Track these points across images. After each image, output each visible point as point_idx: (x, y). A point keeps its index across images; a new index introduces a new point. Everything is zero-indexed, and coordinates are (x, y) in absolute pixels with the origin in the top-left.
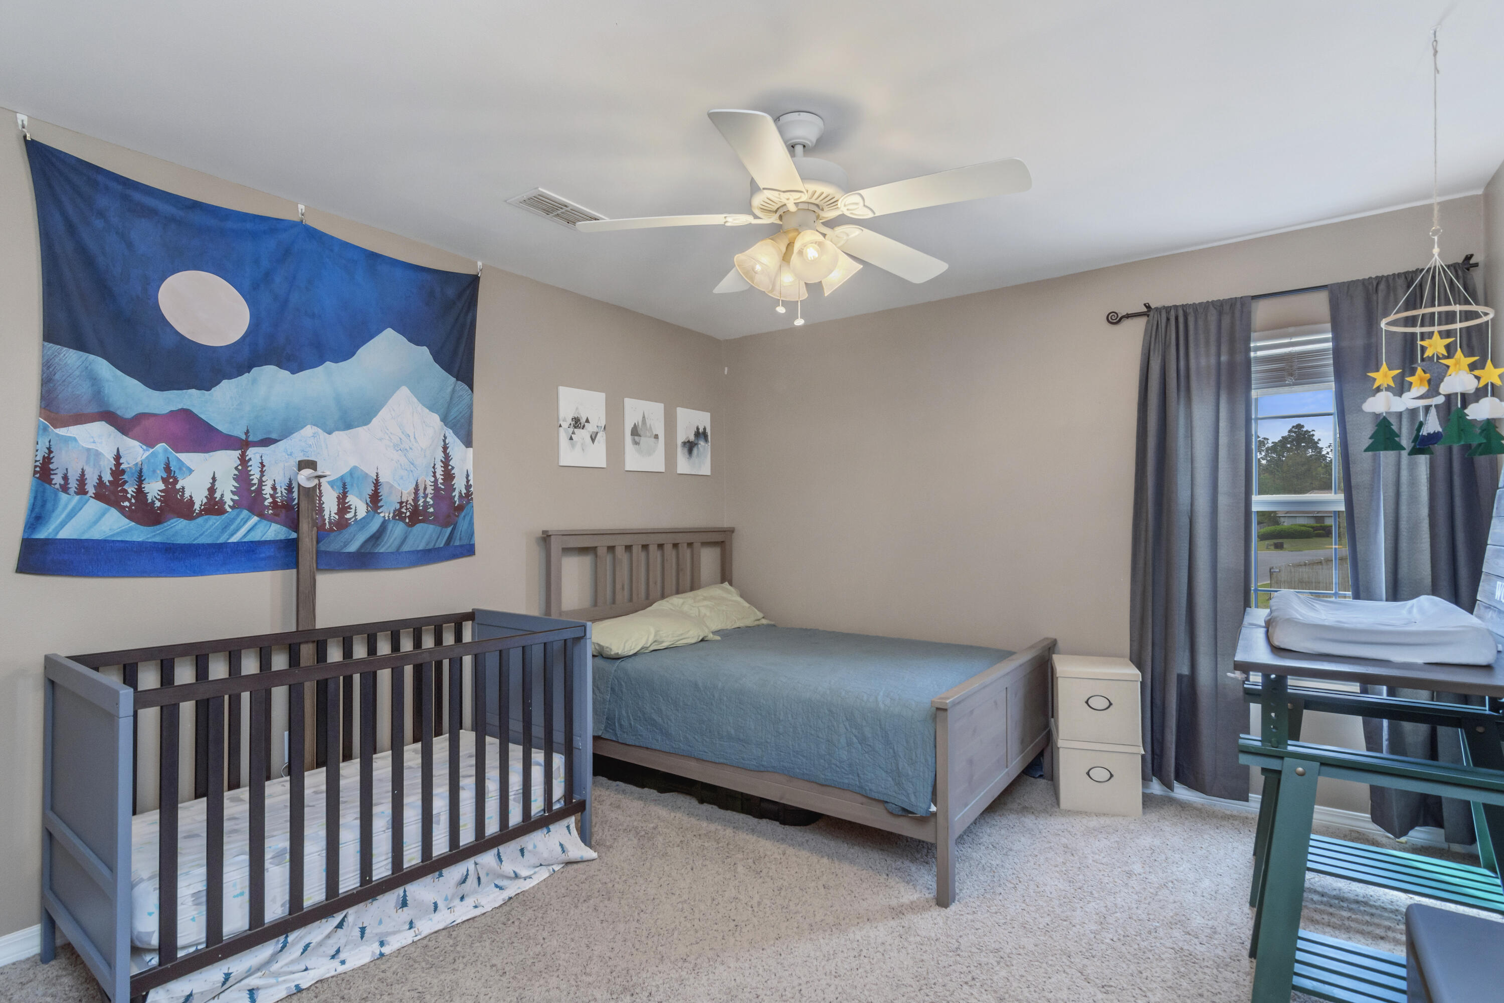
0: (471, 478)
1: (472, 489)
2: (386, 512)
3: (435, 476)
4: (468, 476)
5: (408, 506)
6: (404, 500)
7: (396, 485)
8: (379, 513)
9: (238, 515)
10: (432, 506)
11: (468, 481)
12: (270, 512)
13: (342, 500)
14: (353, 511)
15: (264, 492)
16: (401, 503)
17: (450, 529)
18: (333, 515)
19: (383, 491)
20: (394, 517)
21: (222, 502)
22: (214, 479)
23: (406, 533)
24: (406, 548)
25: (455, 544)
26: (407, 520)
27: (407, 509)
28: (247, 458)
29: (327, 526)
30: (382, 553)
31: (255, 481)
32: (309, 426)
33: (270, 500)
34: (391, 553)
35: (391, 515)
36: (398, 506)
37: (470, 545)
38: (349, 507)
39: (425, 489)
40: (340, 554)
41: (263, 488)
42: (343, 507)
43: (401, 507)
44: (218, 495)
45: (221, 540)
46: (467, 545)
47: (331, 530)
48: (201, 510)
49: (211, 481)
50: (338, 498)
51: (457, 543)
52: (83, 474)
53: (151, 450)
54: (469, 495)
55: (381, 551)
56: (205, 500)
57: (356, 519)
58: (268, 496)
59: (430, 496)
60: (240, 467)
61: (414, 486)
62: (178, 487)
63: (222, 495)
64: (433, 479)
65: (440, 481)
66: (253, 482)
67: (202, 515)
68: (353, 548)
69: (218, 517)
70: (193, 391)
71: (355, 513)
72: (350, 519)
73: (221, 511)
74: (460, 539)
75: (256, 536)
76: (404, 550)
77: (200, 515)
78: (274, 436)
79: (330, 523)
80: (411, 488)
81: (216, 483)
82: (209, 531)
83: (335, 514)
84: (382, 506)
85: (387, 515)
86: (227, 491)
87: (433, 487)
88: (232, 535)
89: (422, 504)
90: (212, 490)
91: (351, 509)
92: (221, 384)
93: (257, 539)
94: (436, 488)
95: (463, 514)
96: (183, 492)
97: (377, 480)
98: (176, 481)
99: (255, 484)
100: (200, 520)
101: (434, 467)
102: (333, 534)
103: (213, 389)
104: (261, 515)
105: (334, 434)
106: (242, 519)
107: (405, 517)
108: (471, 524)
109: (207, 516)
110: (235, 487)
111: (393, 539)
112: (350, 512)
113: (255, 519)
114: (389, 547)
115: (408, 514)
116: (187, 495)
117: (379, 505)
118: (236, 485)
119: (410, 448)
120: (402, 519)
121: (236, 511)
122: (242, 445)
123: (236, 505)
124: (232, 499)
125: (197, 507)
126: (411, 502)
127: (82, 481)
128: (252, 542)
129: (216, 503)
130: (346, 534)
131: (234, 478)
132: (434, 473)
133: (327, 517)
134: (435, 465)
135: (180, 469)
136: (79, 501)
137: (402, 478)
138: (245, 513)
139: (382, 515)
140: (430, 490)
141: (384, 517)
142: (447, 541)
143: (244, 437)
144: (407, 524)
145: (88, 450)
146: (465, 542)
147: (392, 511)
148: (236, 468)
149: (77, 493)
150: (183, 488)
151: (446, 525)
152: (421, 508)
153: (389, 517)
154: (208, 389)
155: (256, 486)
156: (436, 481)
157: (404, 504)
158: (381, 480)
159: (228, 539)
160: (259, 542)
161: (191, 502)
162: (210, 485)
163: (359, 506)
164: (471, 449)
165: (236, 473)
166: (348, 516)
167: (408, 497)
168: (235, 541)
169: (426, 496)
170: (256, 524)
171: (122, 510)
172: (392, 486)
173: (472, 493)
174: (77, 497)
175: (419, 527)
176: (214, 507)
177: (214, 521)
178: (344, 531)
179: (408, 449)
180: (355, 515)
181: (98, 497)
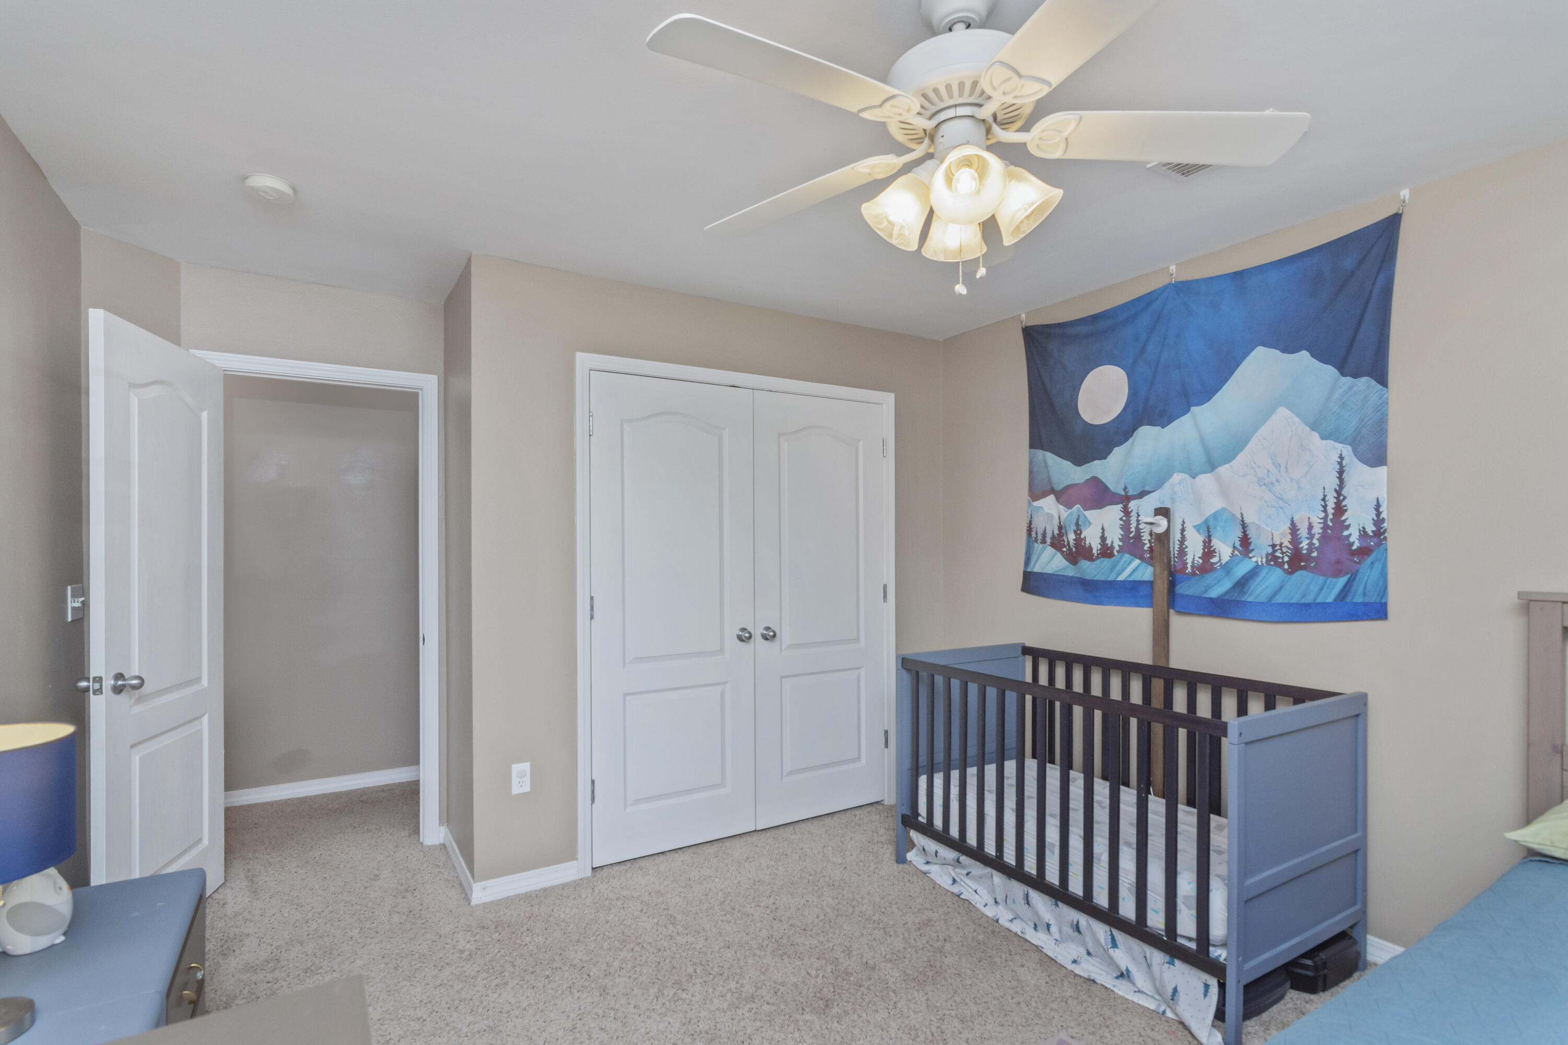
0: (1383, 508)
1: (1385, 525)
2: (1258, 557)
3: (1325, 511)
4: (1378, 507)
5: (1284, 550)
6: (1277, 542)
7: (1263, 525)
8: (1251, 558)
9: (1121, 558)
10: (1317, 549)
11: (1378, 514)
12: (1148, 555)
13: (1207, 544)
14: (1217, 554)
15: (1143, 538)
16: (1274, 546)
17: (1342, 581)
18: (1197, 559)
19: (1252, 533)
20: (1268, 562)
21: (1112, 548)
22: (1103, 529)
23: (1283, 581)
24: (1279, 599)
25: (1355, 601)
26: (1286, 566)
27: (1283, 553)
28: (1130, 510)
29: (1189, 570)
30: (1251, 602)
31: (1133, 529)
32: (1176, 474)
33: (1148, 545)
34: (1261, 603)
35: (1264, 560)
36: (1270, 550)
37: (1382, 603)
38: (1214, 551)
39: (1310, 527)
40: (1200, 598)
41: (1142, 534)
42: (1208, 552)
43: (1275, 551)
44: (1109, 542)
45: (1111, 578)
46: (1374, 603)
47: (1193, 574)
48: (1098, 554)
49: (1101, 531)
50: (1204, 542)
51: (1359, 599)
52: (1045, 530)
53: (1070, 511)
54: (1379, 533)
55: (1249, 599)
56: (1099, 547)
57: (1221, 564)
58: (1146, 542)
59: (1317, 536)
60: (1124, 518)
61: (1288, 524)
62: (1082, 536)
63: (1112, 542)
64: (1322, 515)
65: (1331, 516)
66: (1131, 530)
67: (1100, 558)
68: (1215, 593)
69: (1109, 559)
70: (1096, 462)
71: (1220, 557)
72: (1216, 563)
73: (1111, 555)
74: (1364, 594)
75: (1137, 577)
76: (1278, 602)
77: (1098, 558)
78: (1147, 488)
79: (1193, 567)
80: (1285, 527)
81: (1105, 532)
82: (1103, 571)
83: (1200, 558)
84: (1253, 550)
85: (1259, 560)
86: (1115, 537)
87: (1322, 525)
88: (1119, 574)
89: (1306, 547)
90: (1103, 538)
91: (1216, 553)
92: (1113, 452)
93: (1138, 579)
94: (1325, 527)
95: (1369, 560)
96: (1085, 540)
97: (1243, 521)
98: (1081, 533)
99: (1132, 532)
100: (1098, 561)
101: (1324, 500)
102: (1194, 579)
103: (1108, 457)
104: (1141, 558)
105: (1198, 477)
106: (1125, 562)
107: (1283, 563)
108: (1384, 574)
109: (1102, 559)
110: (1121, 535)
111: (1264, 587)
112: (1215, 556)
113: (1137, 562)
114: (1257, 597)
115: (1286, 559)
116: (1087, 543)
117: (1251, 548)
118: (1123, 533)
119: (1278, 481)
120: (1280, 565)
121: (1121, 554)
122: (1125, 500)
123: (1122, 550)
124: (1119, 545)
125: (1095, 551)
126: (1286, 543)
127: (1044, 535)
128: (1135, 581)
129: (1109, 548)
130: (1209, 578)
131: (1120, 528)
132: (1325, 507)
133: (1189, 561)
134: (1325, 496)
135: (1085, 523)
136: (1043, 547)
137: (1270, 517)
138: (1127, 556)
139: (1254, 559)
140: (1317, 530)
141: (1257, 562)
142: (1339, 595)
143: (1123, 493)
144: (1284, 570)
145: (1048, 514)
146: (1373, 598)
147: (1264, 556)
148: (1121, 519)
149: (1041, 543)
150: (1085, 538)
151: (1337, 574)
152: (1305, 552)
153: (1262, 562)
154: (1105, 458)
155: (1134, 533)
156: (1326, 518)
157: (1278, 547)
158: (1247, 521)
159: (1116, 578)
160: (1139, 581)
161: (1090, 548)
162: (1101, 535)
163: (1224, 550)
164: (1384, 468)
165: (1122, 523)
166: (1214, 560)
167: (1282, 536)
168: (1122, 580)
169: (1311, 536)
170: (1138, 566)
171: (1062, 553)
172: (1259, 527)
173: (1385, 531)
174: (1041, 545)
175: (1299, 574)
176: (1106, 552)
177: (1107, 562)
178: (1206, 576)
179: (1274, 481)
180: (1220, 560)
181: (1053, 545)
